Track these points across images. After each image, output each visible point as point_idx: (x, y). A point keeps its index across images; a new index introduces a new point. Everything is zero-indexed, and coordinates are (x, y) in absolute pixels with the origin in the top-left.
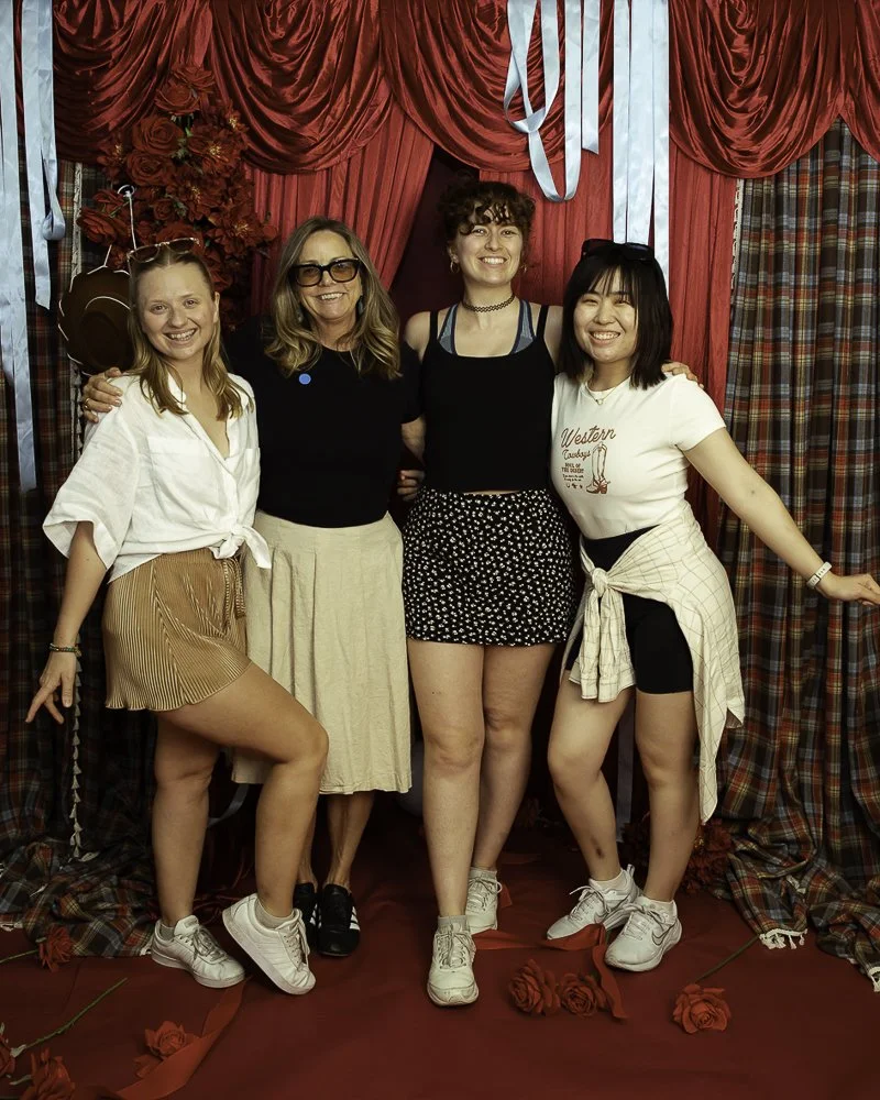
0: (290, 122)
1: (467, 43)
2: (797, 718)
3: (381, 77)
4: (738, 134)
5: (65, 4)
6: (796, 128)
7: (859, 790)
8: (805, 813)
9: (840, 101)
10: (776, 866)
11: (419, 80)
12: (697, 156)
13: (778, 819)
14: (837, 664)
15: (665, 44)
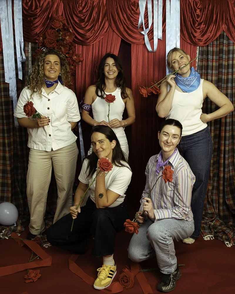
0: (84, 32)
1: (128, 11)
2: (212, 183)
3: (107, 20)
4: (198, 35)
5: (25, 1)
6: (212, 33)
7: (227, 201)
8: (213, 207)
9: (224, 26)
10: (207, 220)
11: (116, 21)
12: (187, 40)
13: (207, 208)
14: (222, 169)
15: (179, 12)
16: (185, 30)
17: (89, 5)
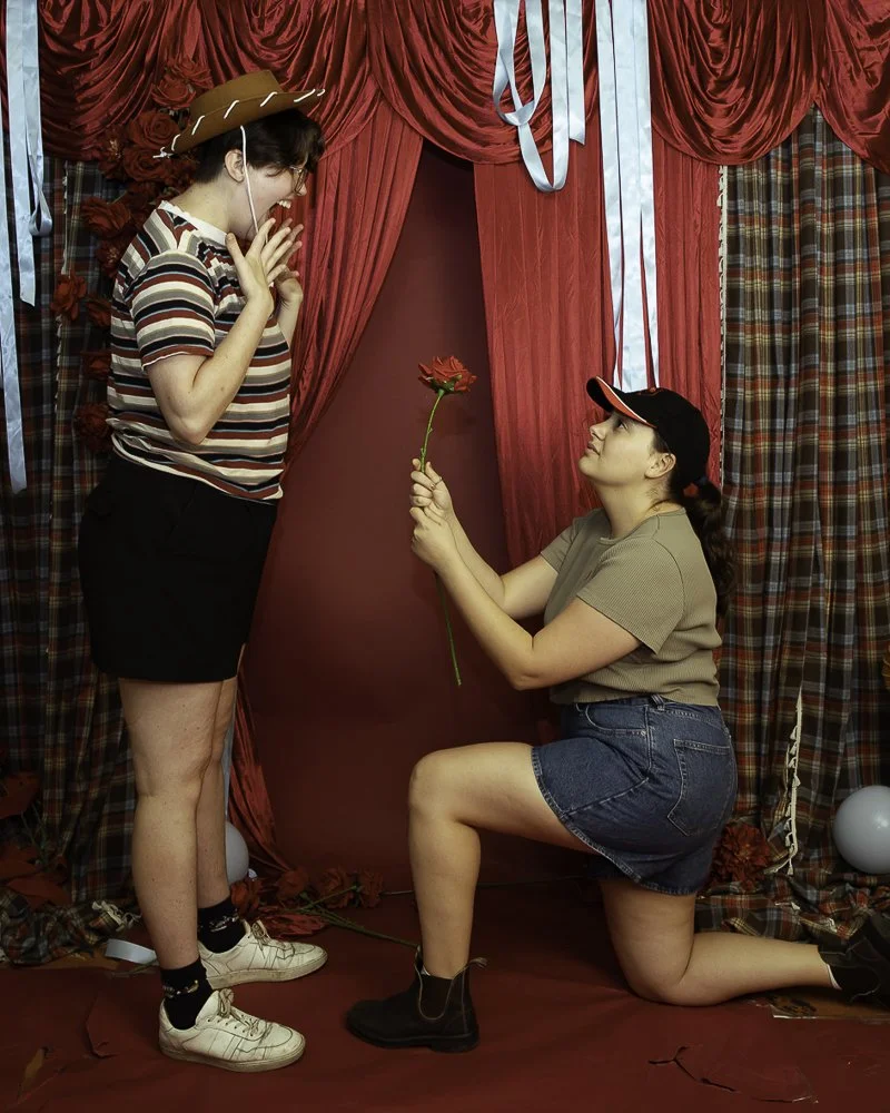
3: (369, 73)
4: (719, 124)
9: (814, 90)
11: (406, 76)
12: (679, 145)
15: (644, 38)
16: (668, 106)
17: (303, 16)
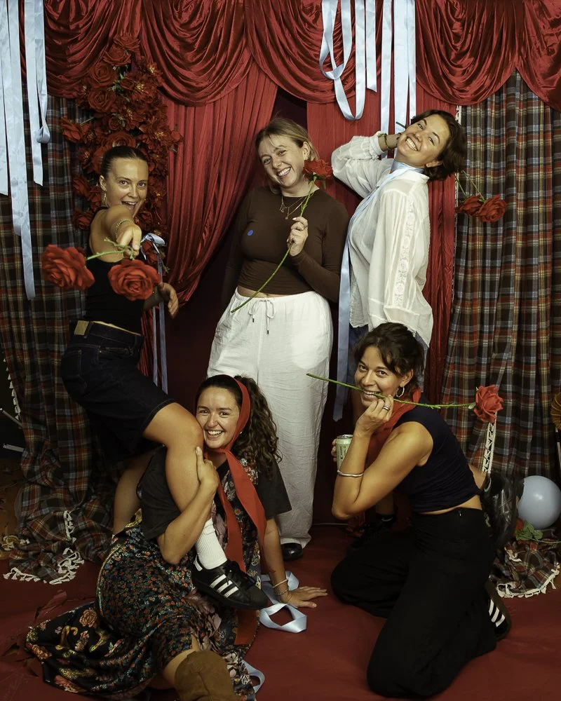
1: (295, 25)
3: (246, 46)
4: (458, 80)
9: (516, 60)
11: (268, 48)
12: (433, 93)
15: (413, 26)
16: (427, 69)
17: (205, 11)
